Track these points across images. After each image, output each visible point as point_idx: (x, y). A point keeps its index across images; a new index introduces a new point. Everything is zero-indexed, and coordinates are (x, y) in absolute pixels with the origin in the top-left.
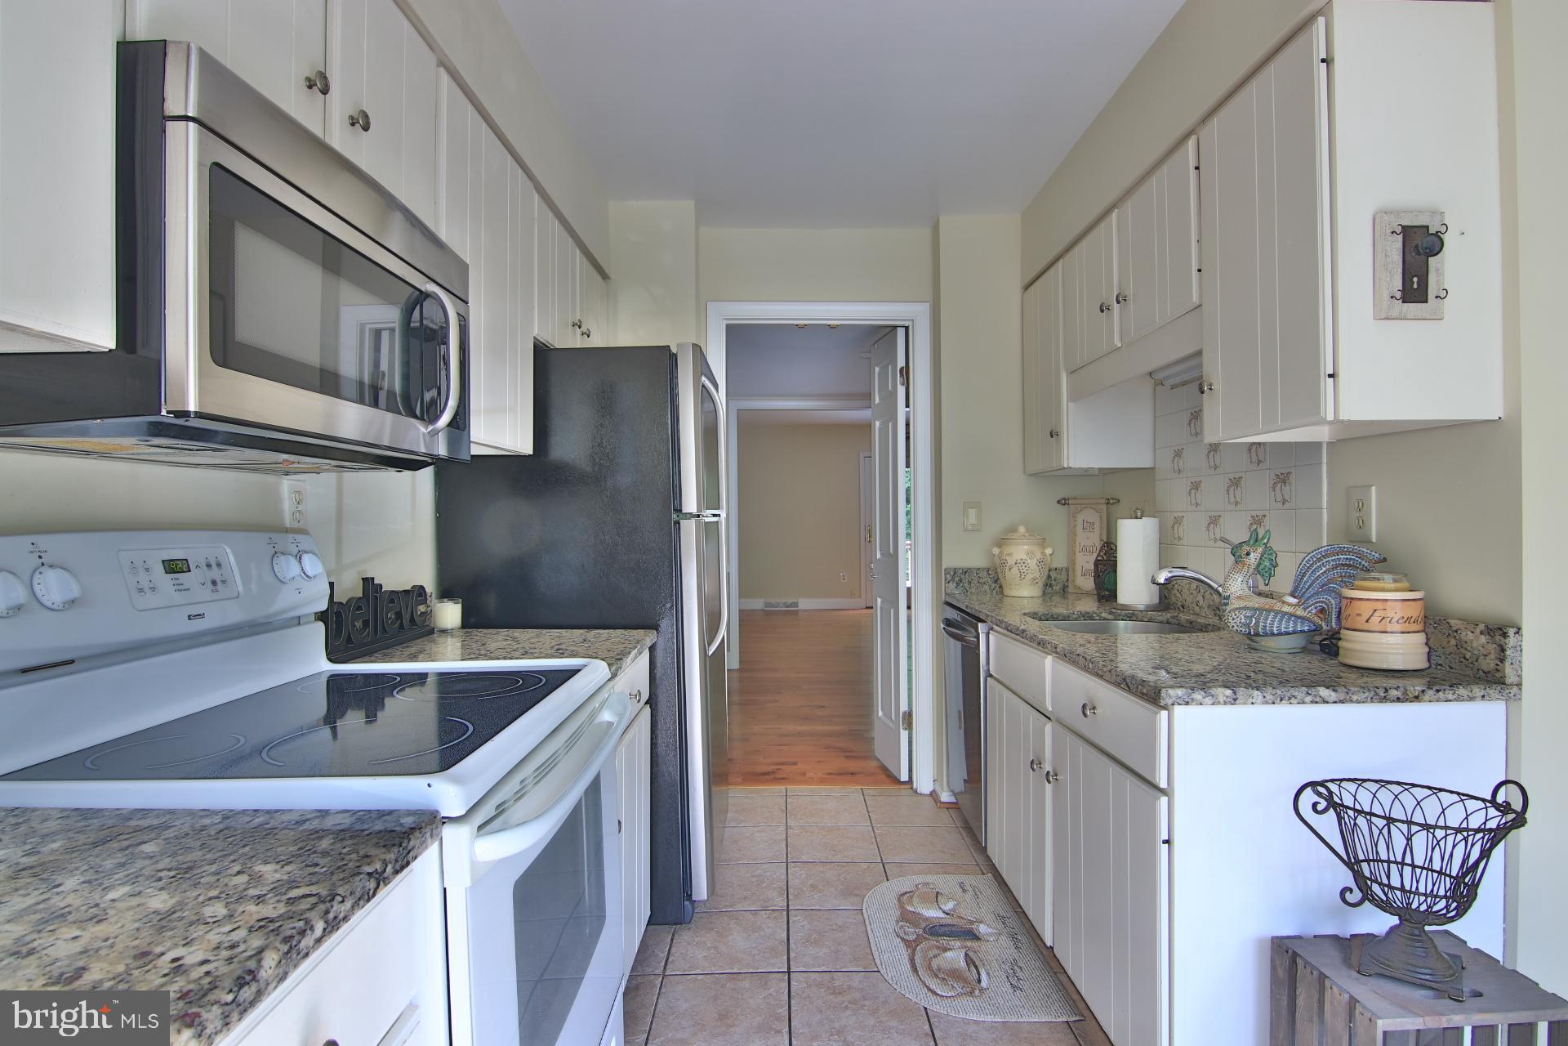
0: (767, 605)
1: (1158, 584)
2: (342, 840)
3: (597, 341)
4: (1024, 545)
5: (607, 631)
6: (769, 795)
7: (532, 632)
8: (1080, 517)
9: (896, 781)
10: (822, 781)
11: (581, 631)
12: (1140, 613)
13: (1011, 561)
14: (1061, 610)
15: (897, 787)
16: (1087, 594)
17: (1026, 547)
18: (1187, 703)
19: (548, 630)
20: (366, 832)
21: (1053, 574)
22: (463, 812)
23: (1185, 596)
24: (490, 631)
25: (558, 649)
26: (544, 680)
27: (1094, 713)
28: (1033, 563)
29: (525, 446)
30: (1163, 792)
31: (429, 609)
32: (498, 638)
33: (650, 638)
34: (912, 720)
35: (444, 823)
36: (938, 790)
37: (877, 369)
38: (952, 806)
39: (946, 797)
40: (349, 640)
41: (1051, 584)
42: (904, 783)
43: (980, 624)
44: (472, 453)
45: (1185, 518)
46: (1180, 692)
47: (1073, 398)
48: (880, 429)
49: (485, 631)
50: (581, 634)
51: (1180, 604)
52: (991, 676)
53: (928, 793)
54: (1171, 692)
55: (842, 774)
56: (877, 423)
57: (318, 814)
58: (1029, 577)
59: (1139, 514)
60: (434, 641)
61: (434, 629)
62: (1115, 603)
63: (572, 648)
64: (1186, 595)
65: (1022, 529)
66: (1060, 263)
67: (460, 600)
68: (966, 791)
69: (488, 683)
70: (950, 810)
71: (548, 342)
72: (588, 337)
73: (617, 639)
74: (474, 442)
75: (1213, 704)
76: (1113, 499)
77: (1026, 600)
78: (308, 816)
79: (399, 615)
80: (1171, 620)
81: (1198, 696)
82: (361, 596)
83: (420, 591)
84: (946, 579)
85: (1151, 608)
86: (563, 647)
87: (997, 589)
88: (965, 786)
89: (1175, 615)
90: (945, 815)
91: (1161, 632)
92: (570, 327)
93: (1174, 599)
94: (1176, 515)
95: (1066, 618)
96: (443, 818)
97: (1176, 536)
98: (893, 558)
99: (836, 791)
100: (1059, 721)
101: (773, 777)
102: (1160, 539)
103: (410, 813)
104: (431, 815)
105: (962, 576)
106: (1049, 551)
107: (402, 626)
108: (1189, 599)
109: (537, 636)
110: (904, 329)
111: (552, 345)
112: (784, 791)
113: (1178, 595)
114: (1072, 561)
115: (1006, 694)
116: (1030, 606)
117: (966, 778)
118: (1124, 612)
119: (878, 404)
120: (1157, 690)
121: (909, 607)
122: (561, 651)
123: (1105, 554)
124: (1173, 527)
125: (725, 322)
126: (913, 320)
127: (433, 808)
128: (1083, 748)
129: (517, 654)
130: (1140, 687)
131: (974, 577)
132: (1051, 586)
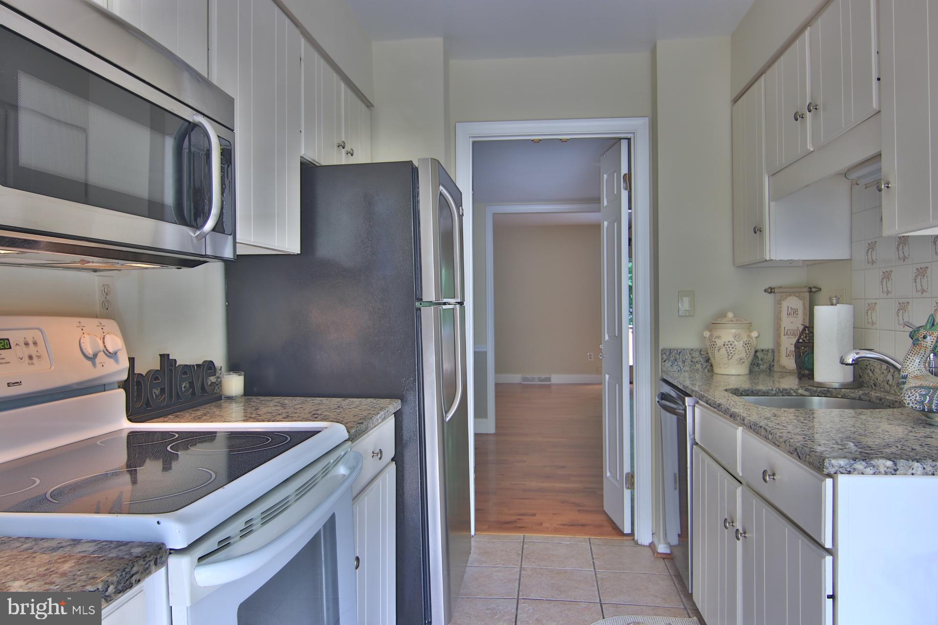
0: (524, 379)
1: (847, 364)
2: (81, 564)
3: (361, 158)
4: (732, 328)
5: (360, 399)
6: (511, 540)
7: (299, 400)
8: (785, 304)
9: (620, 532)
10: (556, 531)
11: (339, 399)
12: (834, 391)
13: (719, 343)
14: (762, 387)
15: (621, 538)
16: (790, 373)
17: (733, 331)
18: (849, 473)
19: (313, 398)
20: (101, 559)
21: (760, 355)
22: (184, 546)
23: (877, 375)
24: (266, 398)
25: (314, 414)
26: (289, 439)
27: (774, 479)
28: (739, 345)
29: (293, 245)
30: (829, 552)
31: (219, 380)
32: (271, 404)
33: (396, 405)
34: (634, 480)
35: (170, 553)
36: (656, 542)
37: (605, 176)
38: (669, 557)
39: (662, 548)
40: (148, 404)
41: (758, 364)
42: (627, 535)
43: (687, 399)
44: (237, 254)
45: (878, 305)
46: (842, 462)
47: (774, 197)
48: (607, 228)
49: (262, 398)
50: (338, 402)
51: (872, 382)
52: (697, 444)
53: (648, 544)
54: (834, 462)
55: (573, 525)
56: (606, 223)
57: (72, 543)
58: (736, 357)
59: (834, 301)
60: (220, 407)
61: (221, 396)
62: (812, 381)
63: (326, 413)
64: (879, 374)
65: (730, 315)
66: (762, 79)
67: (243, 373)
68: (679, 545)
69: (244, 441)
70: (666, 560)
71: (315, 161)
72: (352, 155)
73: (366, 407)
74: (238, 242)
75: (874, 474)
76: (815, 287)
77: (733, 378)
78: (64, 544)
79: (192, 385)
80: (863, 397)
81: (860, 466)
82: (159, 369)
83: (209, 366)
84: (662, 359)
85: (845, 386)
86: (319, 412)
87: (709, 367)
88: (679, 540)
89: (867, 392)
90: (661, 564)
91: (851, 407)
92: (336, 147)
93: (867, 378)
94: (869, 301)
95: (765, 394)
96: (170, 549)
97: (870, 321)
98: (618, 340)
99: (566, 539)
100: (749, 486)
101: (514, 525)
102: (854, 323)
103: (142, 544)
104: (157, 546)
105: (677, 356)
106: (754, 334)
107: (193, 394)
108: (881, 378)
109: (303, 403)
110: (627, 140)
111: (317, 162)
112: (522, 538)
113: (871, 374)
114: (778, 344)
115: (708, 460)
116: (734, 383)
117: (680, 533)
118: (819, 389)
119: (606, 206)
120: (821, 460)
121: (631, 383)
122: (316, 416)
123: (806, 337)
124: (867, 313)
125: (471, 140)
126: (634, 133)
127: (160, 541)
128: (765, 510)
129: (278, 418)
130: (808, 456)
131: (688, 357)
132: (758, 365)
